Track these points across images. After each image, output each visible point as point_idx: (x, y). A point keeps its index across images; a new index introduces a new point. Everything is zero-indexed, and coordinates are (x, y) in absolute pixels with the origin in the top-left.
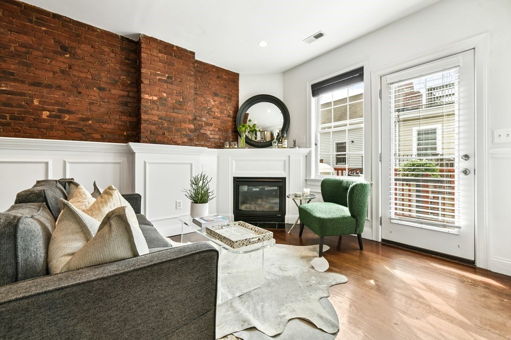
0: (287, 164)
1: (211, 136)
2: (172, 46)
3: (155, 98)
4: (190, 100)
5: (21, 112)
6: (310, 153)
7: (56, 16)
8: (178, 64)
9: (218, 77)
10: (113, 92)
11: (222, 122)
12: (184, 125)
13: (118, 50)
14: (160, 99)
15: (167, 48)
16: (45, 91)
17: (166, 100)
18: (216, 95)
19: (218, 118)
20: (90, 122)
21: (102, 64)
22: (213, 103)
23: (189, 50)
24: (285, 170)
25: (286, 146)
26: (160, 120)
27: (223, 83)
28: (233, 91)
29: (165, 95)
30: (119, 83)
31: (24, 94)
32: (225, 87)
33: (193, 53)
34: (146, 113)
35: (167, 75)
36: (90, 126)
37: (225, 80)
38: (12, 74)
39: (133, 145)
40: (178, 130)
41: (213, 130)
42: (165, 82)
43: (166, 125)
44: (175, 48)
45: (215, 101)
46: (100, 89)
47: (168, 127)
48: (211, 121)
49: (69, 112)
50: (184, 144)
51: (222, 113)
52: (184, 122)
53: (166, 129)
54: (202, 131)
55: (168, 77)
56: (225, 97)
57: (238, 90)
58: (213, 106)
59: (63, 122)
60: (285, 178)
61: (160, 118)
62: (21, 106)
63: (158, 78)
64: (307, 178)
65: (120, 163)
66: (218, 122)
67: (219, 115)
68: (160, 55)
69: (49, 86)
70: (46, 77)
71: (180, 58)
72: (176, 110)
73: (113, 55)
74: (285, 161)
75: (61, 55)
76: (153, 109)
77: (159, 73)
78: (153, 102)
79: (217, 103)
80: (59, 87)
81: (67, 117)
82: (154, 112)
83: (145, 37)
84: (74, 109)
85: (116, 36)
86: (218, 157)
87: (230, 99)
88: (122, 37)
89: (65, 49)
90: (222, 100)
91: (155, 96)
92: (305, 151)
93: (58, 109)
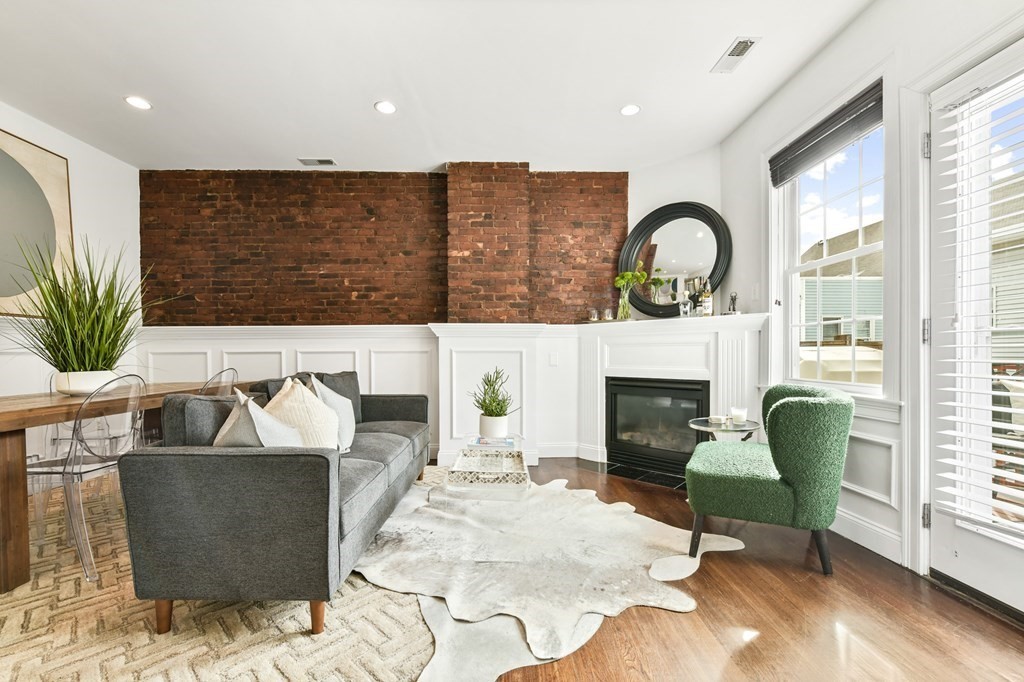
0: (712, 353)
1: (569, 302)
2: (491, 165)
3: (467, 253)
4: (521, 246)
5: (335, 296)
6: (766, 324)
7: (363, 175)
8: (502, 191)
9: (582, 191)
10: (420, 254)
11: (590, 274)
12: (510, 290)
14: (475, 253)
15: (484, 172)
16: (354, 267)
17: (482, 253)
18: (577, 224)
19: (583, 267)
20: (396, 299)
21: (408, 219)
22: (572, 242)
23: (518, 161)
24: (707, 366)
25: (710, 311)
26: (473, 286)
27: (593, 200)
28: (614, 210)
29: (481, 245)
30: (427, 241)
31: (336, 276)
32: (597, 205)
33: (526, 165)
34: (454, 277)
35: (483, 214)
36: (396, 304)
37: (597, 191)
38: (327, 255)
39: (434, 327)
40: (500, 298)
41: (573, 291)
42: (481, 224)
43: (482, 293)
44: (496, 167)
45: (575, 237)
46: (406, 253)
47: (486, 296)
48: (567, 274)
49: (376, 289)
50: (511, 320)
51: (589, 256)
52: (512, 283)
53: (482, 299)
54: (551, 295)
55: (486, 217)
56: (597, 225)
57: (625, 206)
58: (572, 247)
59: (370, 303)
60: (707, 383)
61: (474, 283)
62: (334, 289)
63: (470, 221)
64: (761, 385)
65: (426, 352)
66: (583, 274)
67: (585, 262)
68: (473, 185)
69: (357, 261)
70: (354, 251)
71: (504, 180)
73: (420, 203)
74: (707, 345)
75: (368, 219)
76: (464, 270)
77: (472, 213)
78: (464, 260)
79: (579, 239)
80: (366, 261)
81: (374, 296)
82: (467, 274)
83: (453, 165)
84: (379, 285)
85: (424, 174)
86: (579, 338)
87: (607, 227)
88: (430, 174)
89: (371, 212)
90: (591, 233)
91: (467, 250)
92: (756, 319)
93: (365, 288)
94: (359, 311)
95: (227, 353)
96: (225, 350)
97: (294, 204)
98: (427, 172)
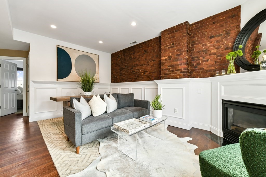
1: (208, 69)
2: (174, 27)
3: (166, 58)
4: (184, 51)
5: (139, 74)
7: (144, 42)
8: (177, 35)
9: (214, 23)
11: (218, 56)
12: (180, 67)
14: (169, 57)
15: (172, 30)
16: (142, 66)
17: (171, 57)
18: (212, 37)
19: (215, 54)
20: (151, 74)
21: (154, 51)
22: (209, 45)
23: (183, 22)
26: (168, 68)
27: (220, 25)
28: (232, 25)
29: (171, 54)
30: (158, 56)
31: (139, 69)
32: (222, 26)
34: (163, 65)
35: (171, 44)
36: (151, 75)
37: (222, 20)
38: (137, 64)
39: (156, 81)
40: (177, 70)
41: (210, 64)
42: (171, 47)
43: (171, 69)
44: (175, 27)
45: (210, 42)
46: (153, 61)
47: (172, 70)
48: (207, 58)
49: (146, 72)
50: (180, 78)
51: (218, 48)
52: (181, 65)
53: (171, 71)
54: (200, 67)
55: (172, 45)
56: (222, 34)
58: (210, 46)
59: (145, 75)
61: (169, 67)
62: (138, 73)
63: (167, 47)
66: (215, 57)
67: (216, 51)
68: (168, 36)
69: (143, 65)
70: (142, 62)
71: (178, 30)
73: (157, 46)
75: (145, 54)
76: (166, 63)
77: (168, 45)
78: (166, 60)
79: (213, 43)
80: (145, 65)
81: (146, 73)
82: (166, 64)
84: (147, 71)
85: (158, 37)
89: (146, 52)
90: (219, 39)
91: (166, 56)
93: (145, 72)
94: (143, 78)
97: (131, 54)
98: (158, 36)
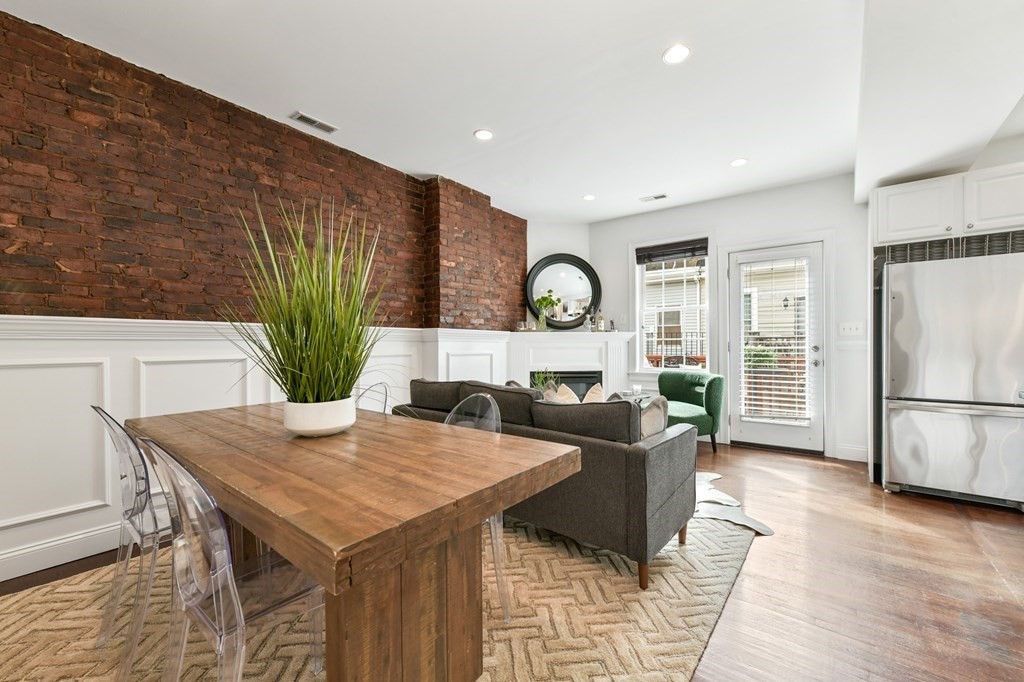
0: (604, 353)
1: (498, 313)
2: (469, 190)
3: (453, 264)
6: (634, 338)
8: (474, 215)
9: (505, 227)
10: (400, 254)
11: (509, 293)
13: (403, 195)
14: (457, 264)
15: (464, 194)
17: (462, 266)
18: (503, 252)
19: (506, 287)
23: (484, 193)
24: (600, 361)
25: (603, 329)
26: (457, 295)
27: (510, 235)
28: (520, 247)
29: (462, 259)
30: (405, 242)
32: (512, 241)
33: (488, 198)
34: (444, 285)
35: (464, 231)
37: (513, 230)
41: (501, 305)
42: (462, 240)
44: (471, 193)
45: (502, 262)
46: (387, 251)
48: (498, 291)
51: (509, 278)
55: (465, 234)
56: (513, 256)
57: (525, 245)
58: (500, 269)
60: (601, 372)
61: (458, 293)
63: (455, 235)
64: (630, 372)
65: (410, 356)
66: (506, 292)
67: (506, 282)
68: (457, 203)
71: (476, 206)
72: (473, 280)
73: (398, 202)
74: (601, 349)
76: (451, 279)
77: (456, 228)
78: (451, 270)
79: (504, 264)
82: (452, 284)
83: (443, 180)
85: (402, 174)
86: (508, 343)
87: (518, 259)
88: (408, 176)
89: (351, 197)
90: (509, 260)
91: (453, 261)
92: (628, 335)
95: (146, 363)
96: (142, 359)
97: (257, 158)
98: (405, 173)
